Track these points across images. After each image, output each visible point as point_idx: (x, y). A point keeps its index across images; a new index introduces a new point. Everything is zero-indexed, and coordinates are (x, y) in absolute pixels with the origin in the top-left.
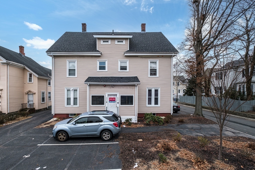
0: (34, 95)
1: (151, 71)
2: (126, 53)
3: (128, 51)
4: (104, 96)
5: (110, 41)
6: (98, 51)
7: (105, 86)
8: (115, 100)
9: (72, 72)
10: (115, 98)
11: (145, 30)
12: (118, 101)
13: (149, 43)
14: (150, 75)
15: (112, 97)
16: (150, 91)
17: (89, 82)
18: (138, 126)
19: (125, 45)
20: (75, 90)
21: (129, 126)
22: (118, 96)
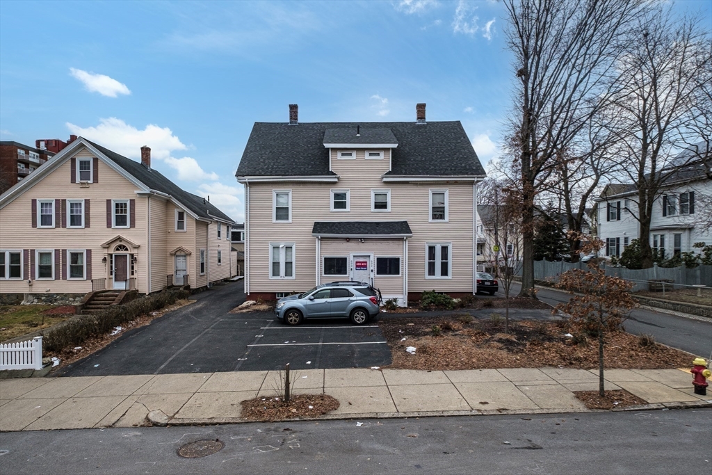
0: (188, 257)
1: (433, 211)
2: (386, 177)
3: (389, 173)
4: (346, 259)
5: (354, 154)
6: (333, 174)
7: (348, 240)
8: (366, 266)
9: (282, 213)
10: (366, 262)
11: (425, 118)
12: (371, 268)
13: (431, 153)
14: (433, 218)
15: (362, 260)
16: (432, 249)
17: (319, 233)
18: (408, 310)
19: (384, 162)
20: (288, 248)
21: (393, 311)
22: (372, 258)
